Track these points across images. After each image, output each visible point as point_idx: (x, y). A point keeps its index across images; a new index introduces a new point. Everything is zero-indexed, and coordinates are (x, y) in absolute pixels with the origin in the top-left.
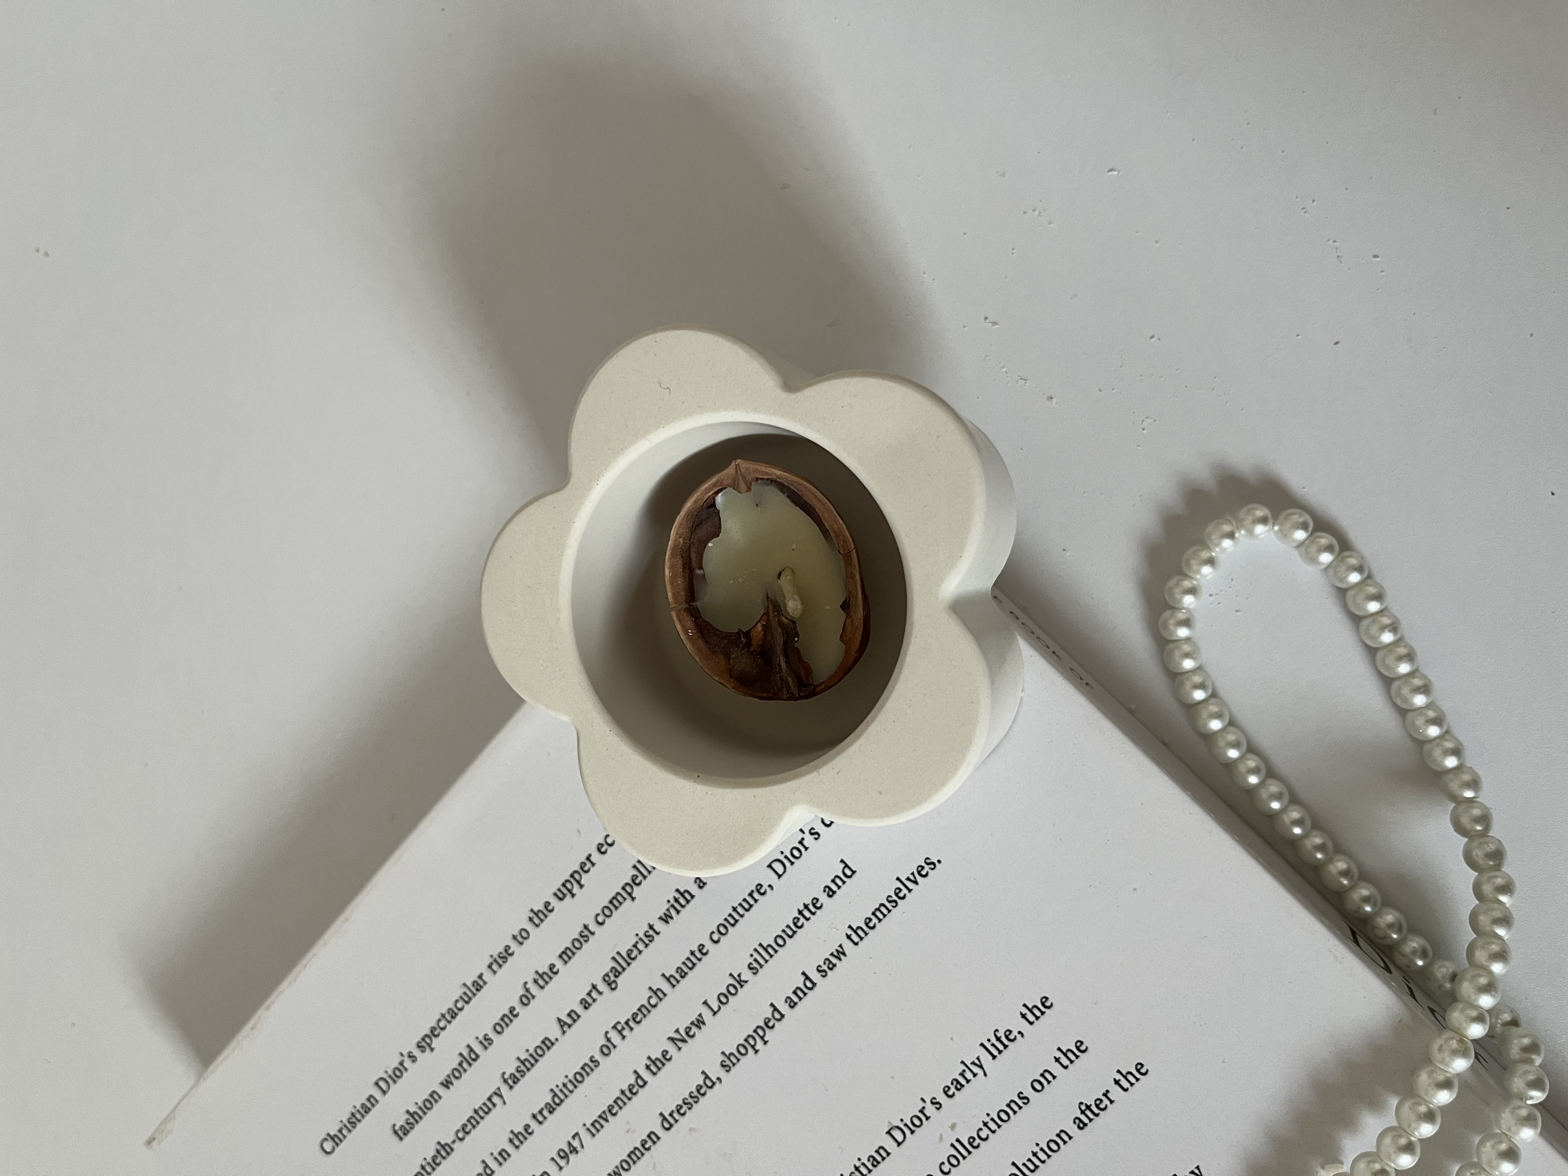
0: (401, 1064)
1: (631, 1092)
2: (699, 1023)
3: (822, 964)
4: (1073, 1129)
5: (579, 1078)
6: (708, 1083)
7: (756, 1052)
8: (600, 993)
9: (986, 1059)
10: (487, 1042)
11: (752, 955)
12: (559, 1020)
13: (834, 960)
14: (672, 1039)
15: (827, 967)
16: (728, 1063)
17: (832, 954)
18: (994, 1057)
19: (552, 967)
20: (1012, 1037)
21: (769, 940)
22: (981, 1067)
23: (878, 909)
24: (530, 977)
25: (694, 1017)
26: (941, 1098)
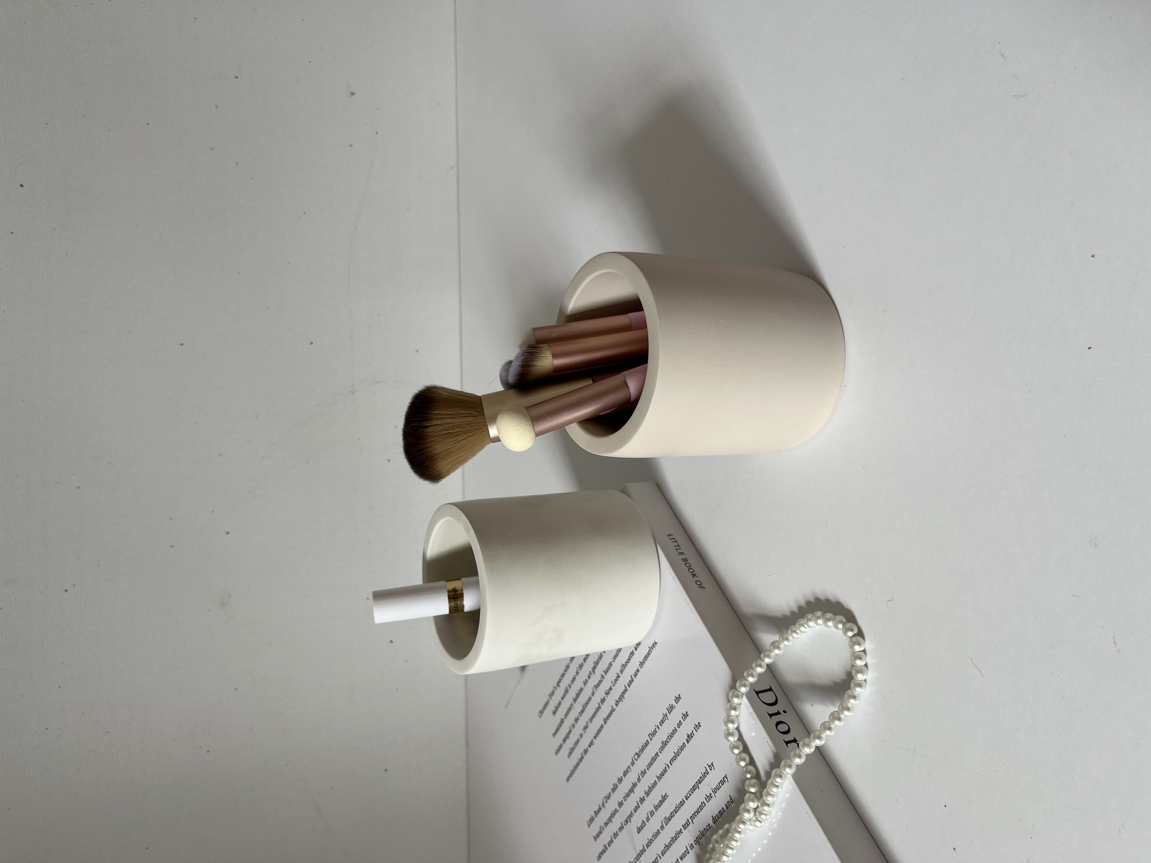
0: (554, 690)
1: (598, 709)
2: (611, 689)
3: (634, 673)
4: (686, 743)
5: (587, 703)
6: (613, 710)
7: (622, 701)
8: (592, 674)
9: (668, 713)
10: (570, 686)
11: (621, 667)
12: (584, 682)
13: (637, 673)
14: (606, 693)
15: (636, 675)
16: (617, 703)
17: (637, 670)
18: (670, 714)
19: (582, 663)
20: (673, 707)
21: (624, 664)
22: (667, 716)
23: (645, 657)
24: (577, 666)
25: (609, 687)
26: (659, 726)
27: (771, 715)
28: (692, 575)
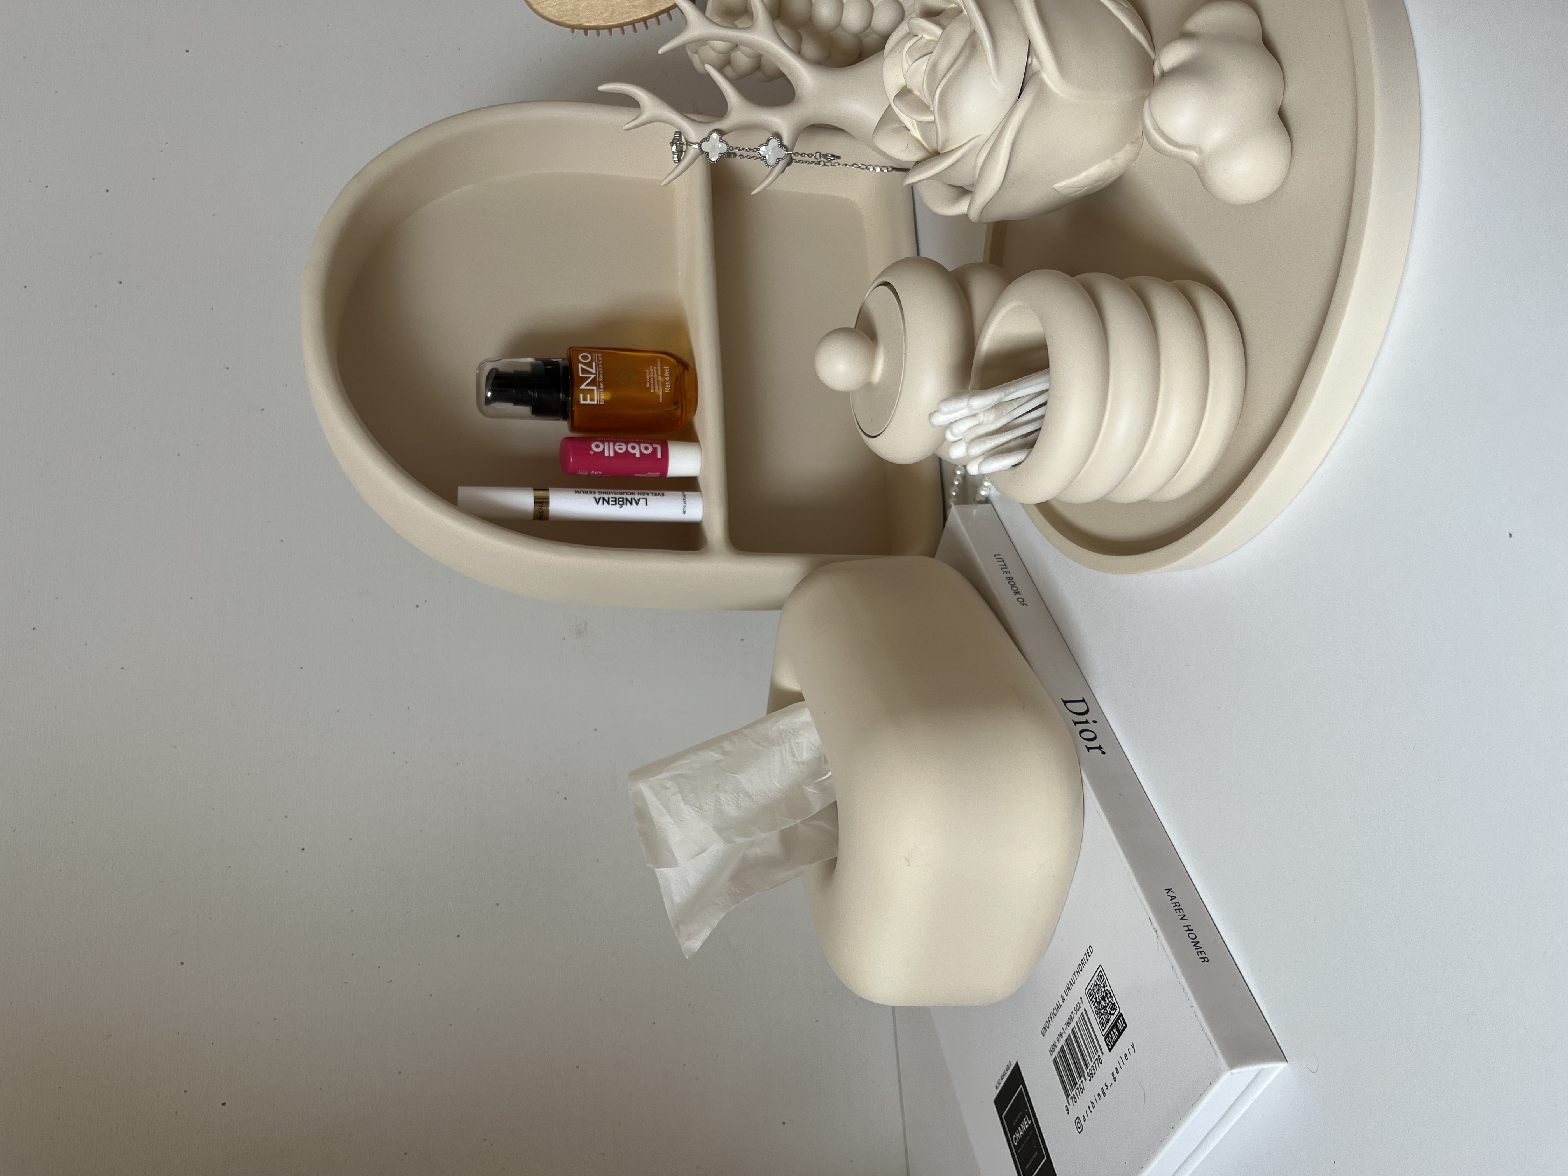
27: (1076, 723)
28: (1014, 592)
